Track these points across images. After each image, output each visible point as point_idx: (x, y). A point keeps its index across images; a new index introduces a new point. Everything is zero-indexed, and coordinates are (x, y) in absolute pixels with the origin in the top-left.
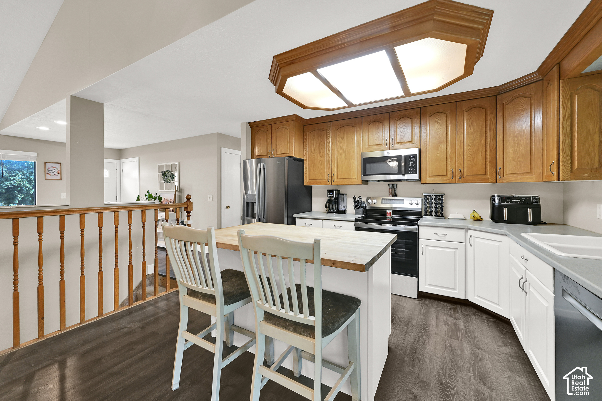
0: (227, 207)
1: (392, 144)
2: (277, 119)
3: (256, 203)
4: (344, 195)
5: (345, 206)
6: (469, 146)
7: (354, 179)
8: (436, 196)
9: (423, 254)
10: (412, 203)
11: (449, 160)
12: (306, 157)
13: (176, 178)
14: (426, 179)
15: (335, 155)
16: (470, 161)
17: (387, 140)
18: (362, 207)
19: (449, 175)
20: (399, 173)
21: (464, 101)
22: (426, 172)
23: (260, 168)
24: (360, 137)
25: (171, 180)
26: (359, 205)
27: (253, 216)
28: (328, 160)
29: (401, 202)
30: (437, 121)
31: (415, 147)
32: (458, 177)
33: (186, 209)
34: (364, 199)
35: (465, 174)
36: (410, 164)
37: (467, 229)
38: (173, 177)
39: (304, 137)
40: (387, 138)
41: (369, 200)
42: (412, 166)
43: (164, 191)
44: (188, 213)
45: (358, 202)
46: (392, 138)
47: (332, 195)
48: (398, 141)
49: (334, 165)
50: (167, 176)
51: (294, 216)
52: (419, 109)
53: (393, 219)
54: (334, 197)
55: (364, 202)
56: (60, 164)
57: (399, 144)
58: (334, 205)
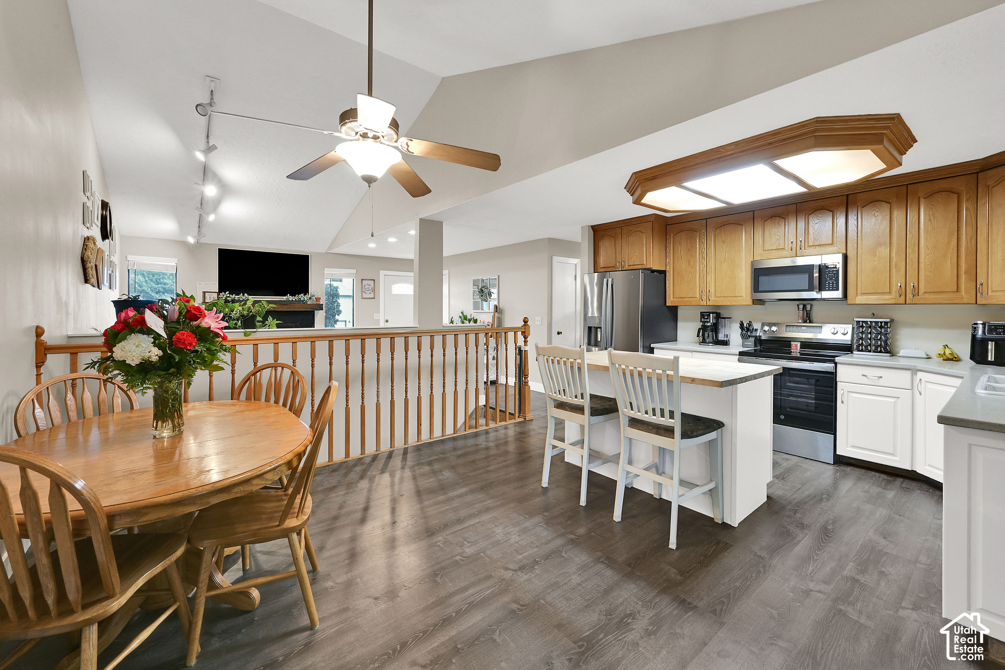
0: (559, 333)
1: (800, 249)
2: (630, 221)
3: (601, 328)
4: (726, 320)
5: (727, 335)
6: (929, 249)
7: (741, 298)
8: (877, 323)
9: (842, 402)
10: (835, 332)
11: (894, 270)
12: (670, 268)
13: (494, 296)
14: (855, 298)
15: (712, 264)
16: (931, 271)
17: (792, 243)
18: (753, 337)
19: (893, 293)
20: (811, 289)
21: (921, 184)
22: (855, 288)
23: (607, 285)
24: (750, 240)
25: (488, 298)
26: (749, 333)
27: (596, 345)
28: (701, 271)
29: (818, 330)
30: (874, 214)
31: (837, 252)
32: (909, 296)
33: (523, 333)
34: (757, 325)
35: (922, 291)
36: (828, 277)
37: (914, 371)
38: (490, 294)
39: (667, 241)
40: (792, 240)
41: (765, 326)
42: (831, 279)
43: (480, 311)
44: (525, 337)
45: (746, 330)
46: (801, 239)
47: (707, 319)
48: (811, 244)
49: (711, 278)
50: (483, 292)
51: (652, 345)
52: (845, 197)
53: (801, 354)
54: (710, 322)
55: (756, 330)
56: (374, 280)
57: (812, 248)
58: (710, 333)
